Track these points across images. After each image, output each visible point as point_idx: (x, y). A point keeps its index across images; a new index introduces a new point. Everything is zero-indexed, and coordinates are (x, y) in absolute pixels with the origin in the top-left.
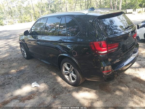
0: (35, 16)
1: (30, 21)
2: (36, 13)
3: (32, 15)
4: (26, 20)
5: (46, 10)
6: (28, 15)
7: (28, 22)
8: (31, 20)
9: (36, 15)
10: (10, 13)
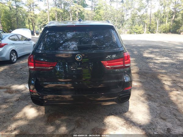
0: (149, 28)
1: (141, 33)
2: (153, 24)
3: (146, 26)
4: (137, 31)
5: (167, 21)
6: (142, 26)
7: (139, 34)
8: (143, 31)
9: (151, 27)
10: (121, 21)
